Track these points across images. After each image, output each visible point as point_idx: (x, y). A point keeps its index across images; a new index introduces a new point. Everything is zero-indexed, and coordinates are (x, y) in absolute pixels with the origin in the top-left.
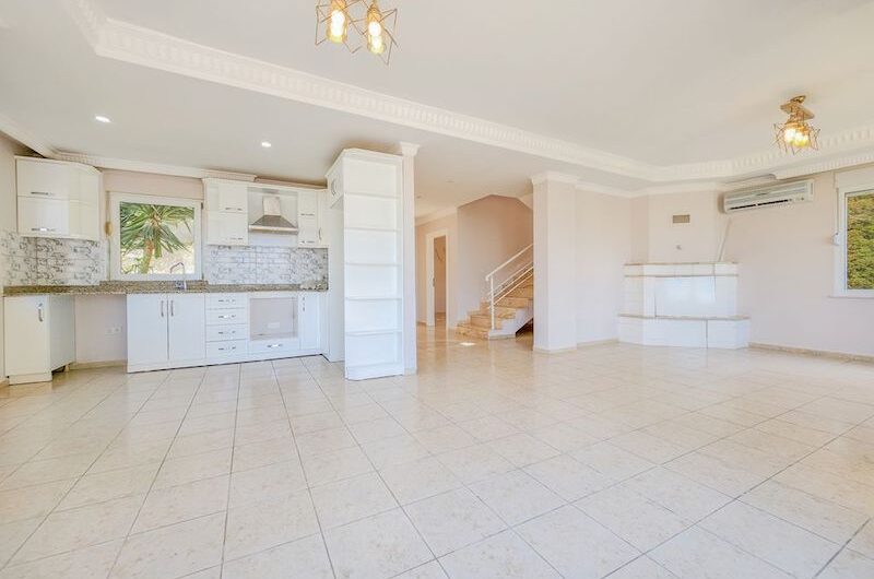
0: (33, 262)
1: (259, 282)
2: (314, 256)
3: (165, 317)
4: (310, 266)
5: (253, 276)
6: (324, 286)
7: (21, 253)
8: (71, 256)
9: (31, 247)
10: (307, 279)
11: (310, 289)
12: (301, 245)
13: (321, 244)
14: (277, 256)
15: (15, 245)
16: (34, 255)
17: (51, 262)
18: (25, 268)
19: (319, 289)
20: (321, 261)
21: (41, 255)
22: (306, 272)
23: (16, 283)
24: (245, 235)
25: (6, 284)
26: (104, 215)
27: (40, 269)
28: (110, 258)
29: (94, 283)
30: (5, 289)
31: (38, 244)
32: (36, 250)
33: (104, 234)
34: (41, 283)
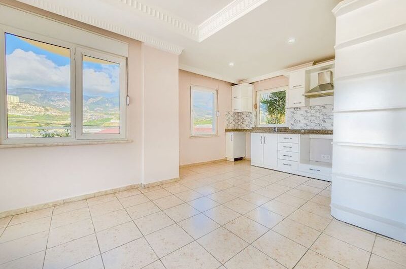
0: (237, 121)
3: (263, 144)
7: (232, 118)
8: (245, 118)
9: (236, 116)
15: (230, 116)
16: (237, 118)
17: (241, 121)
18: (234, 123)
23: (230, 128)
24: (303, 99)
25: (226, 128)
26: (254, 101)
27: (239, 123)
28: (256, 119)
29: (250, 128)
30: (226, 130)
31: (238, 114)
32: (238, 117)
33: (254, 109)
34: (239, 128)
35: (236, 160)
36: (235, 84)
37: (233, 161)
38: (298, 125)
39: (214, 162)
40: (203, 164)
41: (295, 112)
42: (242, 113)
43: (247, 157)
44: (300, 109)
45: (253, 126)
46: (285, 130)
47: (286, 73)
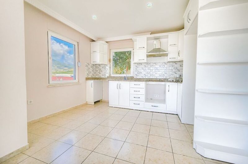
0: (95, 71)
1: (151, 77)
2: (176, 66)
3: (118, 89)
4: (174, 70)
5: (149, 75)
6: (180, 80)
7: (91, 69)
8: (102, 69)
9: (94, 67)
10: (172, 76)
11: (173, 81)
12: (169, 60)
13: (179, 59)
14: (159, 66)
15: (90, 66)
17: (99, 71)
18: (92, 73)
19: (177, 81)
20: (179, 68)
21: (97, 69)
22: (171, 73)
23: (90, 77)
24: (145, 58)
25: (87, 77)
26: (109, 57)
27: (97, 73)
28: (110, 70)
29: (106, 77)
30: (86, 78)
31: (96, 66)
32: (96, 68)
33: (109, 62)
34: (97, 77)
35: (95, 103)
36: (95, 41)
37: (93, 104)
38: (140, 75)
39: (76, 108)
40: (65, 112)
41: (138, 66)
42: (99, 65)
43: (103, 99)
44: (141, 64)
45: (107, 75)
46: (131, 79)
47: (134, 38)
